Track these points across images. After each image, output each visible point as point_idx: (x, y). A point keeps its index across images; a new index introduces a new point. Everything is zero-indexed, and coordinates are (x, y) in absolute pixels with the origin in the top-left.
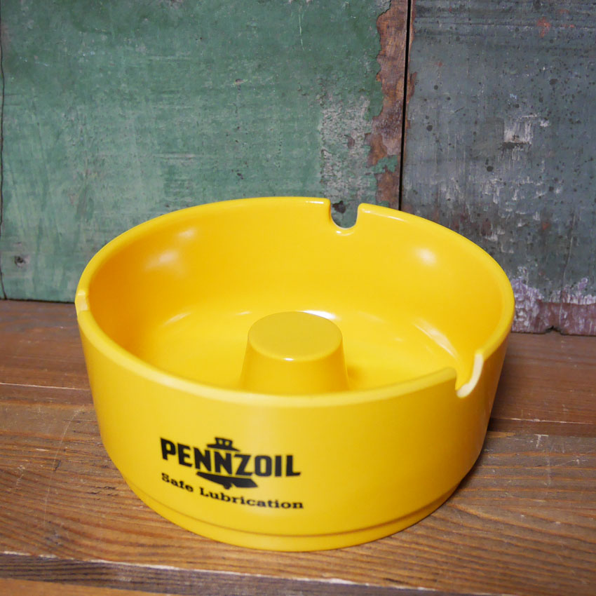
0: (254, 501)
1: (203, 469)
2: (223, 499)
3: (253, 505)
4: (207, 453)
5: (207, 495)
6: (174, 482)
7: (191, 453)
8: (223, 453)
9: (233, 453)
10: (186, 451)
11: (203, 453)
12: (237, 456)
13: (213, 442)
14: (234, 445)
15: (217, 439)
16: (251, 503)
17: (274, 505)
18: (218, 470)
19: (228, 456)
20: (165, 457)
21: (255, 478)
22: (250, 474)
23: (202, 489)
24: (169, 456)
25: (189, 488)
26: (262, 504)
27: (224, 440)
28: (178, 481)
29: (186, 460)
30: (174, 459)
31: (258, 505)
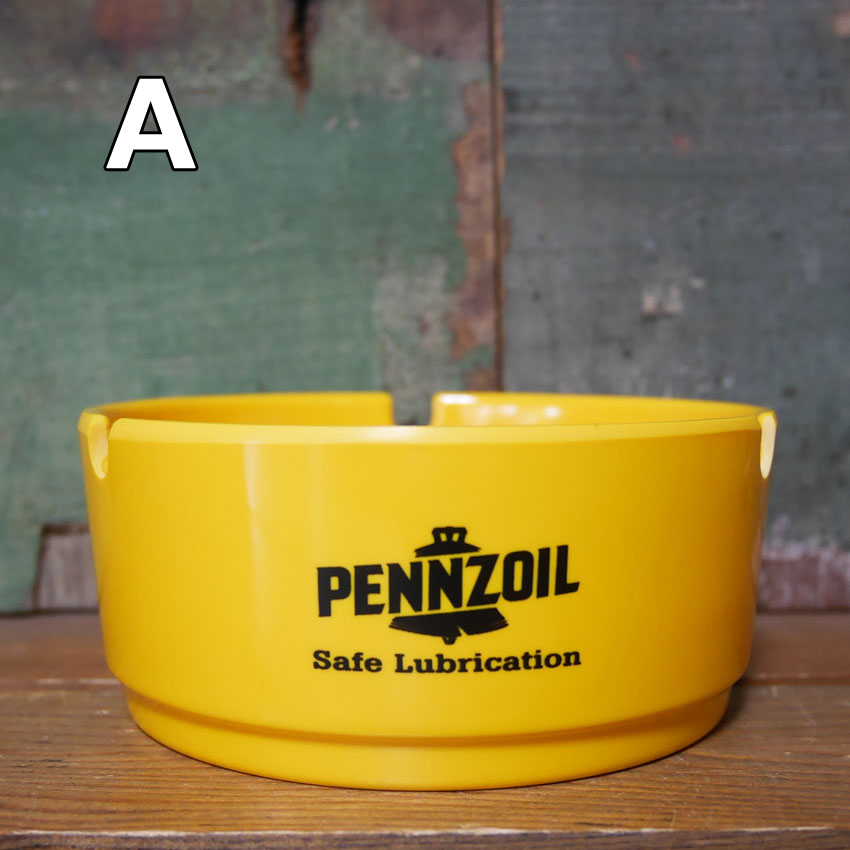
0: (499, 660)
1: (406, 610)
2: (441, 669)
3: (498, 668)
4: (416, 567)
5: (410, 670)
6: (342, 664)
7: (382, 580)
8: (446, 561)
9: (466, 557)
10: (372, 579)
11: (407, 571)
12: (472, 562)
13: (430, 540)
14: (469, 540)
15: (436, 532)
16: (494, 664)
17: (532, 662)
18: (435, 603)
19: (457, 565)
20: (325, 611)
21: (503, 606)
22: (494, 598)
23: (400, 657)
24: (336, 605)
25: (374, 665)
26: (512, 664)
27: (449, 531)
28: (350, 656)
29: (373, 599)
30: (344, 607)
31: (506, 668)
